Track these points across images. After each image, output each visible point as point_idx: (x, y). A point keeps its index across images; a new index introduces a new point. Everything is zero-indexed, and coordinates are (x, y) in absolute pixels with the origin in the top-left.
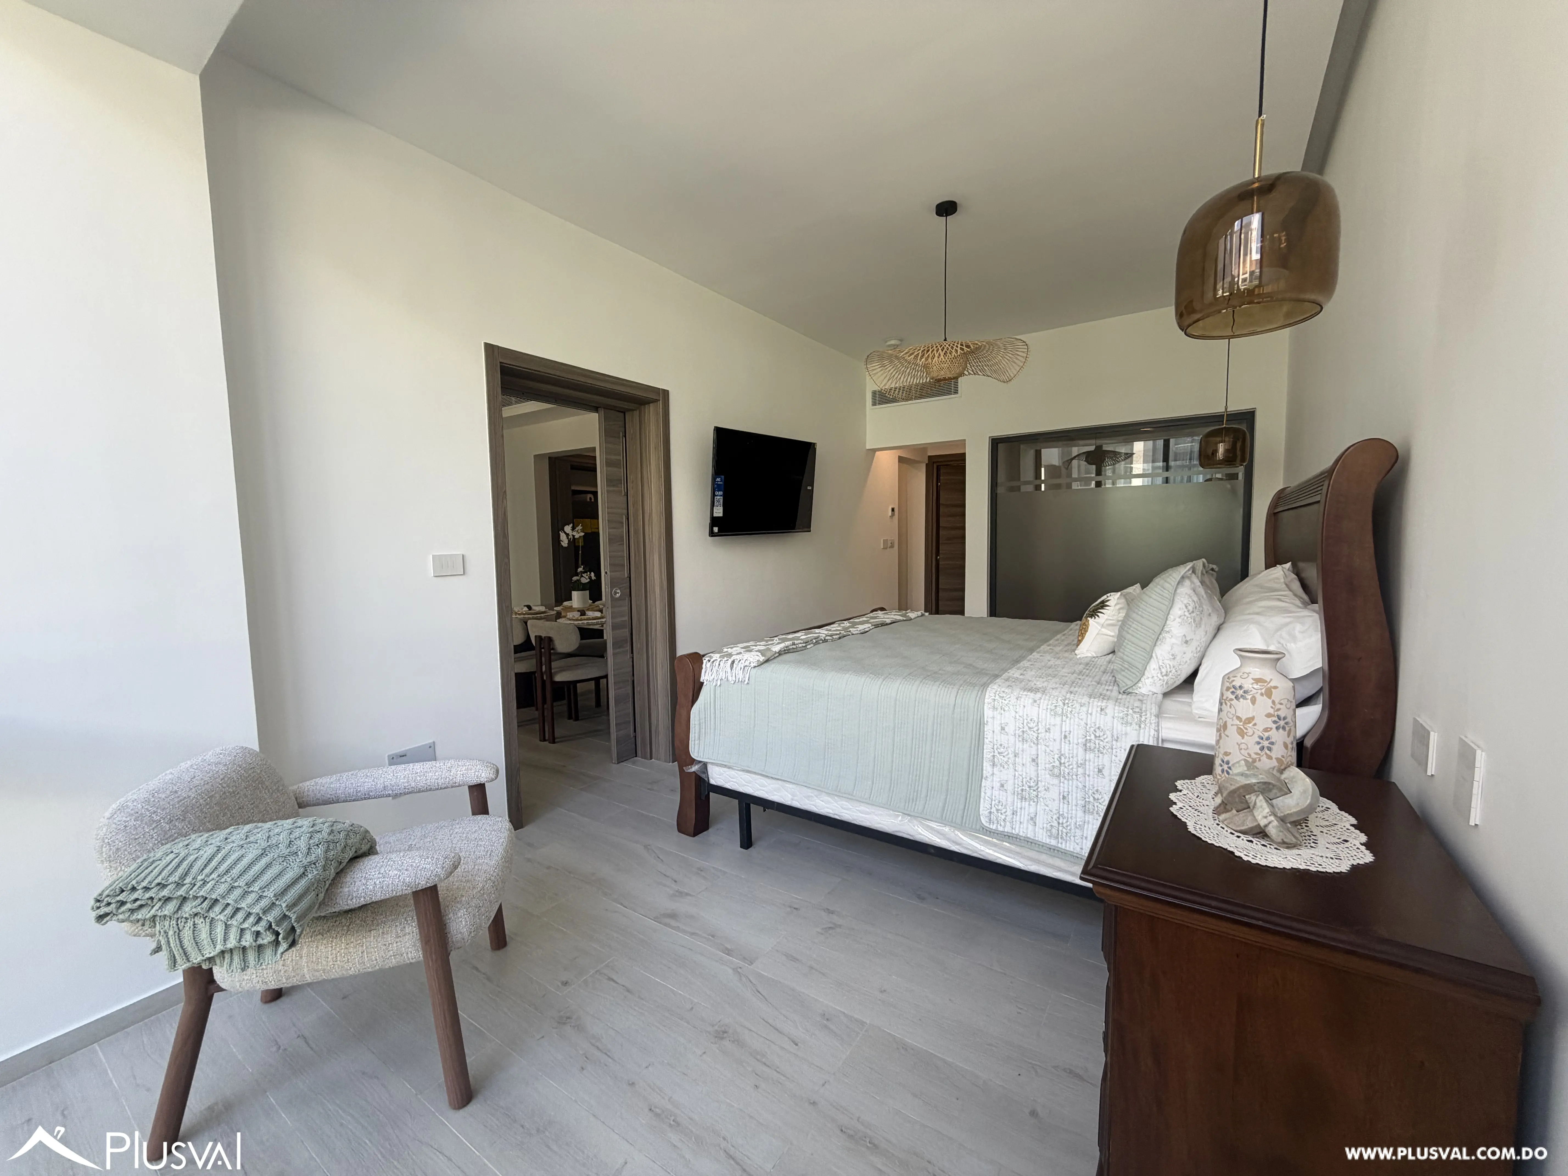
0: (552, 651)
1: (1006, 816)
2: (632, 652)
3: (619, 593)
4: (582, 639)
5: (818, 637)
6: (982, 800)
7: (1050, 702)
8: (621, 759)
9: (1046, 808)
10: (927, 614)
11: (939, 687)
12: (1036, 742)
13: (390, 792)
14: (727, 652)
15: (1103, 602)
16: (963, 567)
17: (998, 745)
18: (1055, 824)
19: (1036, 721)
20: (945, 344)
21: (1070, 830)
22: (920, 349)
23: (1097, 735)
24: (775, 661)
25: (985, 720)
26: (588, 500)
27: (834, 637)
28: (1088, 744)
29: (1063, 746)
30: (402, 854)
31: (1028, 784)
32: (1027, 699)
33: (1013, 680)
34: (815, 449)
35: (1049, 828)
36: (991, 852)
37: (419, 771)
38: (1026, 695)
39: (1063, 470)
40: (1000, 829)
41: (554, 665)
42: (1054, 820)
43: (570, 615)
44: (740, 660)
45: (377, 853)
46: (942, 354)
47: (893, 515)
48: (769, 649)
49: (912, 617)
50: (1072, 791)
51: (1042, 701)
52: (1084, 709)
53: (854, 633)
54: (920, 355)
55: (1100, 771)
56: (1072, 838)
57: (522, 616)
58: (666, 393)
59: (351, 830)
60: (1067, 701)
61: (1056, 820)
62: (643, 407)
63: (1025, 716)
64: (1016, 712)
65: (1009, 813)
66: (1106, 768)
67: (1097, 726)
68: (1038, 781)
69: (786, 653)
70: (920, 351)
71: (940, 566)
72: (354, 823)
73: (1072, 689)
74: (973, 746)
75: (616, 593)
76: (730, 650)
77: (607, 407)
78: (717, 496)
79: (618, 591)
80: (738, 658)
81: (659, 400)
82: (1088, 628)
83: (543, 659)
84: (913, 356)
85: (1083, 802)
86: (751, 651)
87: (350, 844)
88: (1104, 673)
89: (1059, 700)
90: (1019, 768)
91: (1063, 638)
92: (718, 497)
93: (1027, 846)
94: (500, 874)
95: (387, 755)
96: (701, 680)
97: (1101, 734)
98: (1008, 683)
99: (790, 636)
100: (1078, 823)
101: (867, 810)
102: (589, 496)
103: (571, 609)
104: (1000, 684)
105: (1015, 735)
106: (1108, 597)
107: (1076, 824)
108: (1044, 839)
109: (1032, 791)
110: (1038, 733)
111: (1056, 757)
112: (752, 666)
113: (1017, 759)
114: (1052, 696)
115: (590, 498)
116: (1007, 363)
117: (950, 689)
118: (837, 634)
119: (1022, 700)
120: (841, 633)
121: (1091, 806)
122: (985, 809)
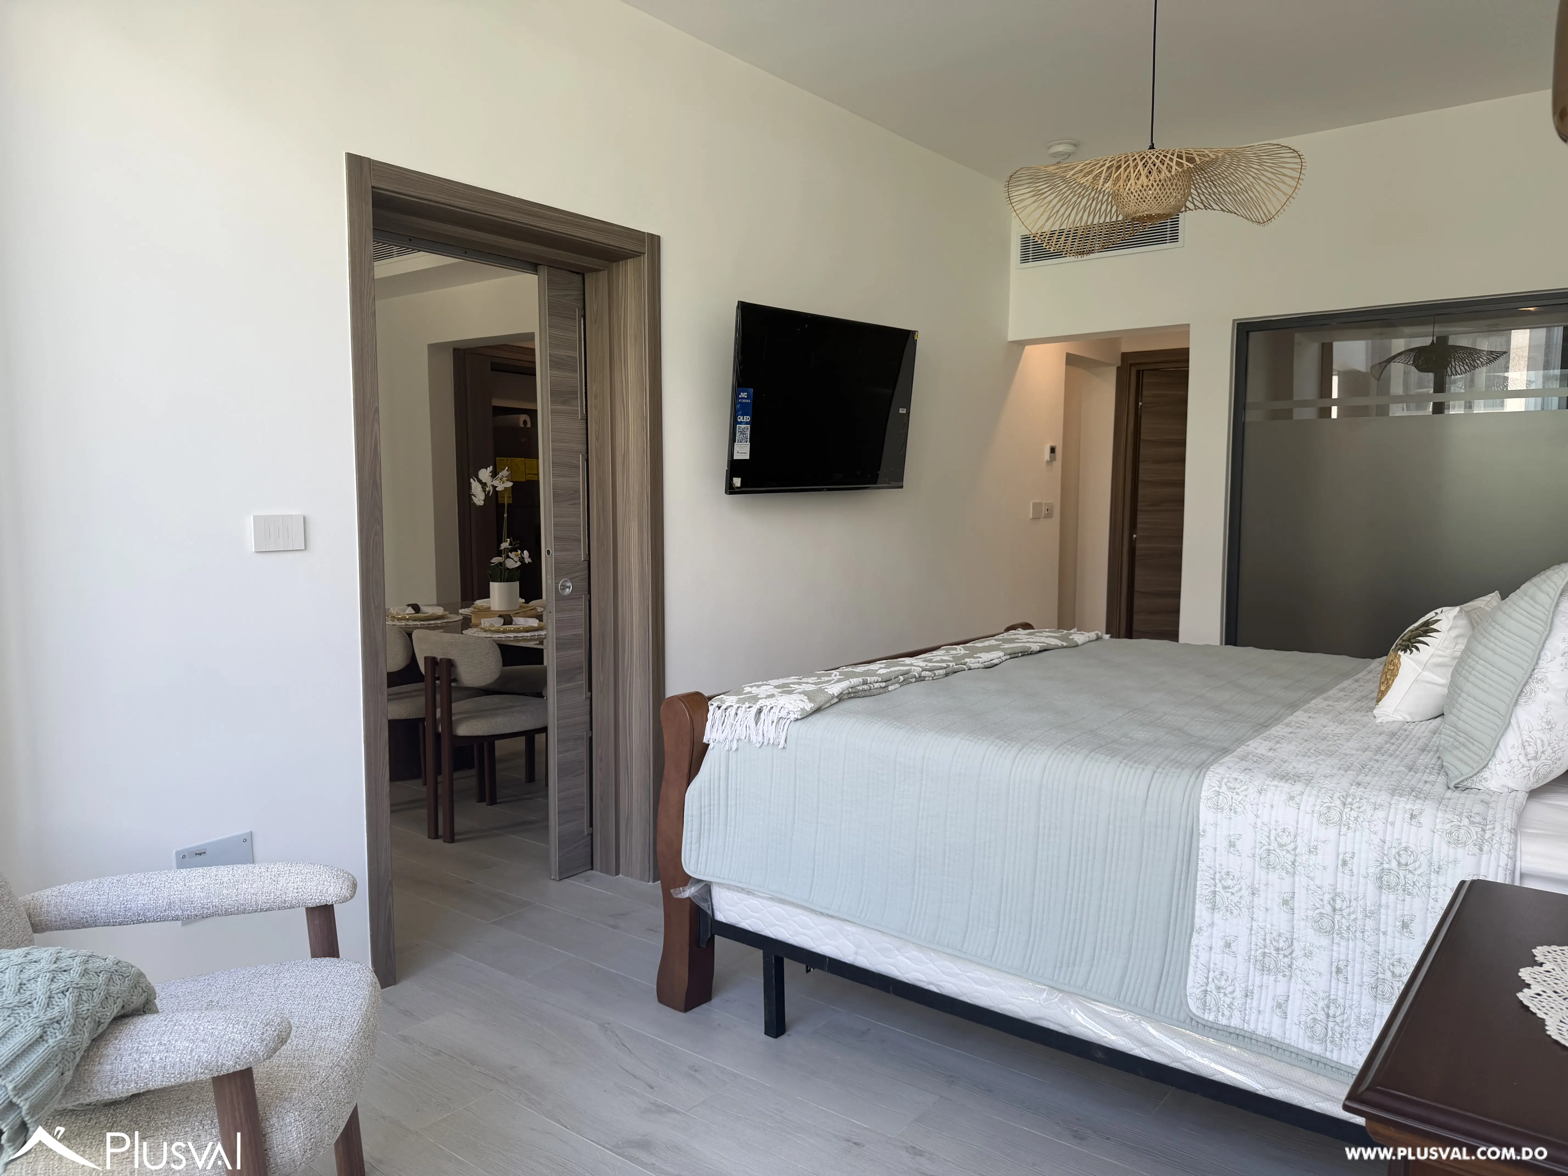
0: (453, 684)
1: (1233, 998)
2: (590, 690)
3: (569, 587)
4: (504, 665)
5: (907, 673)
6: (1191, 970)
7: (1319, 801)
8: (566, 872)
9: (1307, 987)
10: (1107, 637)
11: (1118, 766)
12: (1290, 870)
13: (179, 913)
14: (750, 693)
15: (1427, 624)
16: (1178, 554)
17: (1223, 874)
18: (1321, 1016)
19: (1292, 830)
20: (1150, 155)
21: (1348, 1027)
22: (1104, 165)
23: (1403, 861)
24: (830, 711)
25: (1201, 828)
26: (522, 425)
27: (937, 672)
28: (1385, 878)
29: (1339, 880)
30: (196, 1015)
31: (1275, 944)
32: (1279, 792)
33: (1255, 759)
34: (915, 343)
35: (1310, 1024)
36: (1206, 1062)
37: (226, 879)
38: (1277, 786)
39: (1374, 383)
40: (1223, 1021)
41: (456, 707)
42: (1319, 1008)
43: (486, 622)
44: (772, 708)
45: (157, 1012)
46: (1144, 173)
47: (1053, 459)
48: (821, 690)
49: (1080, 642)
50: (1354, 960)
51: (1305, 797)
52: (1381, 814)
53: (973, 666)
54: (1103, 175)
55: (1405, 925)
56: (1351, 1042)
57: (403, 623)
58: (654, 241)
59: (116, 971)
60: (1349, 800)
61: (1323, 1009)
62: (614, 264)
63: (1273, 823)
64: (1257, 816)
65: (1238, 994)
66: (1417, 920)
67: (1404, 845)
68: (1292, 939)
69: (851, 698)
70: (1105, 168)
71: (1138, 552)
72: (122, 959)
73: (1360, 778)
74: (1177, 872)
75: (564, 587)
76: (755, 690)
77: (554, 265)
78: (741, 423)
79: (568, 584)
80: (768, 704)
81: (644, 254)
82: (1398, 670)
83: (438, 698)
84: (1091, 177)
85: (1373, 980)
86: (791, 692)
87: (115, 995)
88: (1423, 750)
89: (1336, 796)
90: (1259, 915)
91: (1353, 686)
92: (743, 426)
93: (1270, 1054)
94: (355, 1058)
95: (174, 851)
96: (705, 741)
97: (1410, 861)
98: (1244, 764)
99: (860, 669)
100: (1362, 1017)
101: (987, 978)
102: (523, 417)
103: (487, 612)
104: (1230, 765)
105: (1254, 855)
106: (1437, 613)
107: (1359, 1018)
108: (1301, 1040)
109: (1281, 957)
110: (1296, 855)
111: (1327, 897)
112: (792, 719)
113: (1256, 899)
114: (1323, 791)
115: (525, 422)
116: (1264, 189)
117: (1139, 771)
118: (941, 668)
119: (1269, 794)
120: (948, 666)
121: (1387, 988)
122: (1197, 985)
